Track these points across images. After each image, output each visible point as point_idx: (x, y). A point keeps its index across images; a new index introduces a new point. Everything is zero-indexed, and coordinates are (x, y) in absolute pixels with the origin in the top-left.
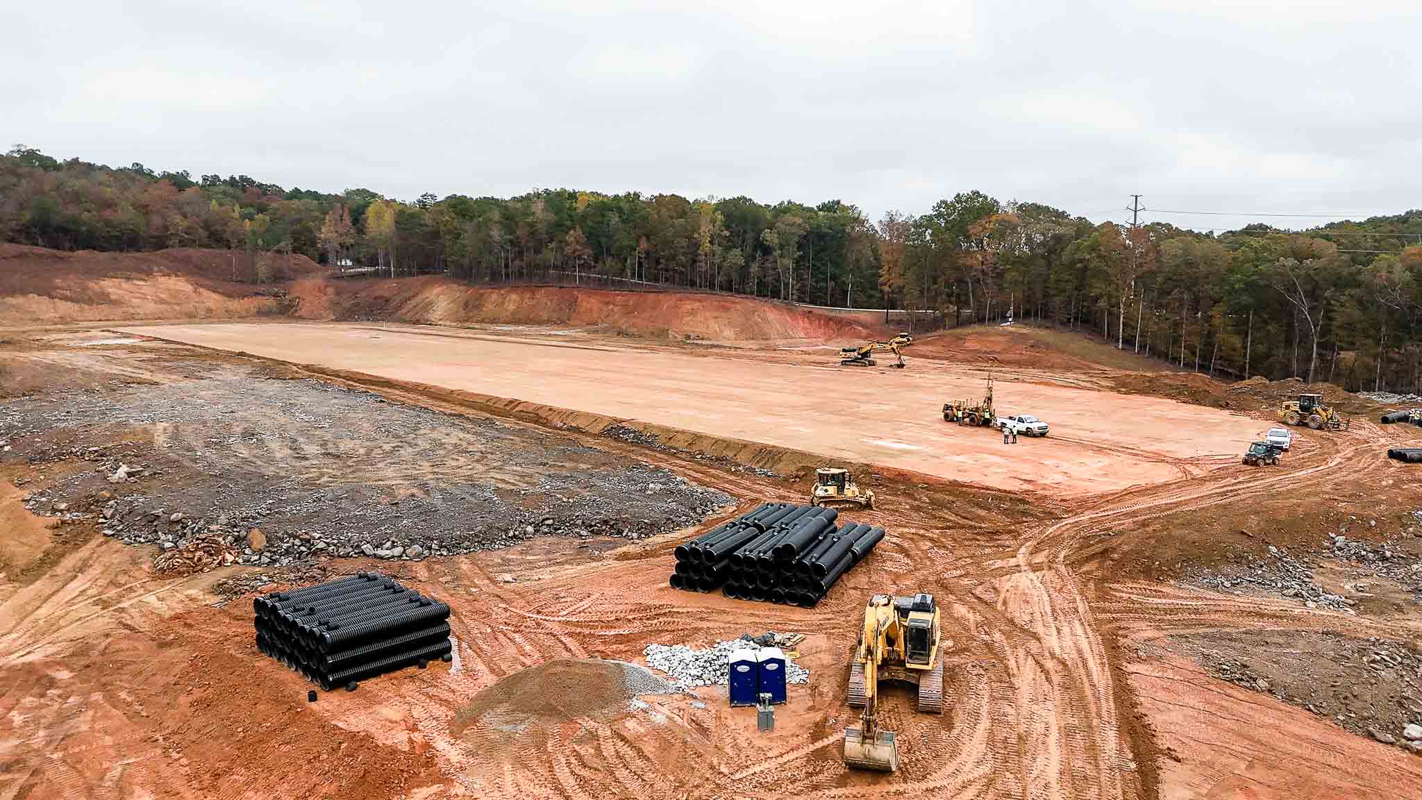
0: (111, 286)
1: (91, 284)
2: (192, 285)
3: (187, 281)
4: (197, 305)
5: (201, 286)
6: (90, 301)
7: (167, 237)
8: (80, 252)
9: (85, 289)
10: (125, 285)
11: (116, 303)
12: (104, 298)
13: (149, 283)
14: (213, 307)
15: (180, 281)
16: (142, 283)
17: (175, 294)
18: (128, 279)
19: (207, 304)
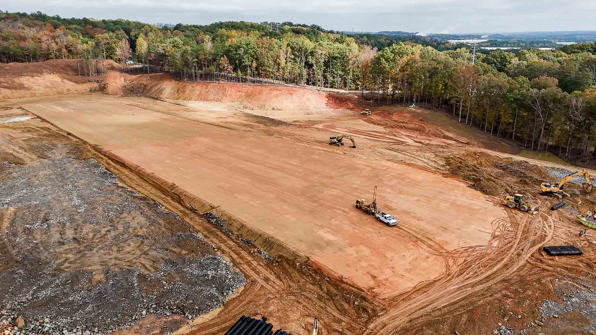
0: (25, 80)
1: (16, 80)
2: (61, 78)
3: (58, 76)
4: (63, 88)
5: (65, 78)
6: (16, 88)
7: (50, 54)
8: (11, 64)
9: (14, 82)
10: (31, 79)
11: (27, 89)
12: (21, 87)
13: (42, 78)
14: (70, 88)
15: (55, 76)
16: (38, 78)
17: (53, 82)
18: (33, 76)
19: (67, 87)
